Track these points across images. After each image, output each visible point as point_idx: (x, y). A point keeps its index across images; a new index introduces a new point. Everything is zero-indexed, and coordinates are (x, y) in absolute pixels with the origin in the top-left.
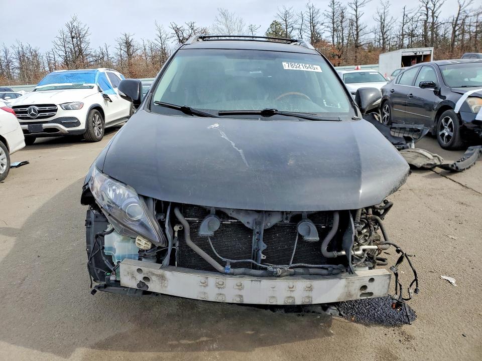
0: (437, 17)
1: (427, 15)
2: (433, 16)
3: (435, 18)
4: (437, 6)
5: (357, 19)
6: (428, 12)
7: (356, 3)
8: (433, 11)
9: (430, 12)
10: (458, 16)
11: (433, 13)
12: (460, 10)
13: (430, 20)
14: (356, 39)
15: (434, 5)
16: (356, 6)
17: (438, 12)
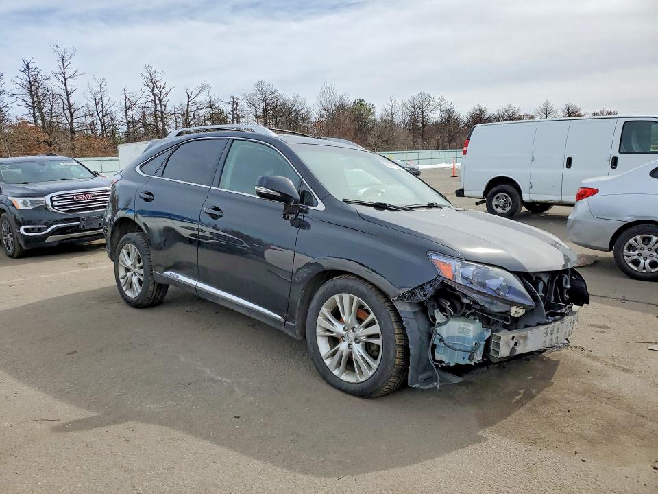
0: (165, 106)
1: (155, 102)
2: (160, 104)
3: (164, 108)
4: (163, 94)
5: (68, 95)
6: (155, 99)
7: (64, 74)
8: (160, 98)
9: (157, 98)
10: (188, 108)
11: (160, 101)
12: (189, 101)
13: (159, 108)
14: (69, 120)
15: (160, 92)
16: (64, 77)
17: (166, 99)
